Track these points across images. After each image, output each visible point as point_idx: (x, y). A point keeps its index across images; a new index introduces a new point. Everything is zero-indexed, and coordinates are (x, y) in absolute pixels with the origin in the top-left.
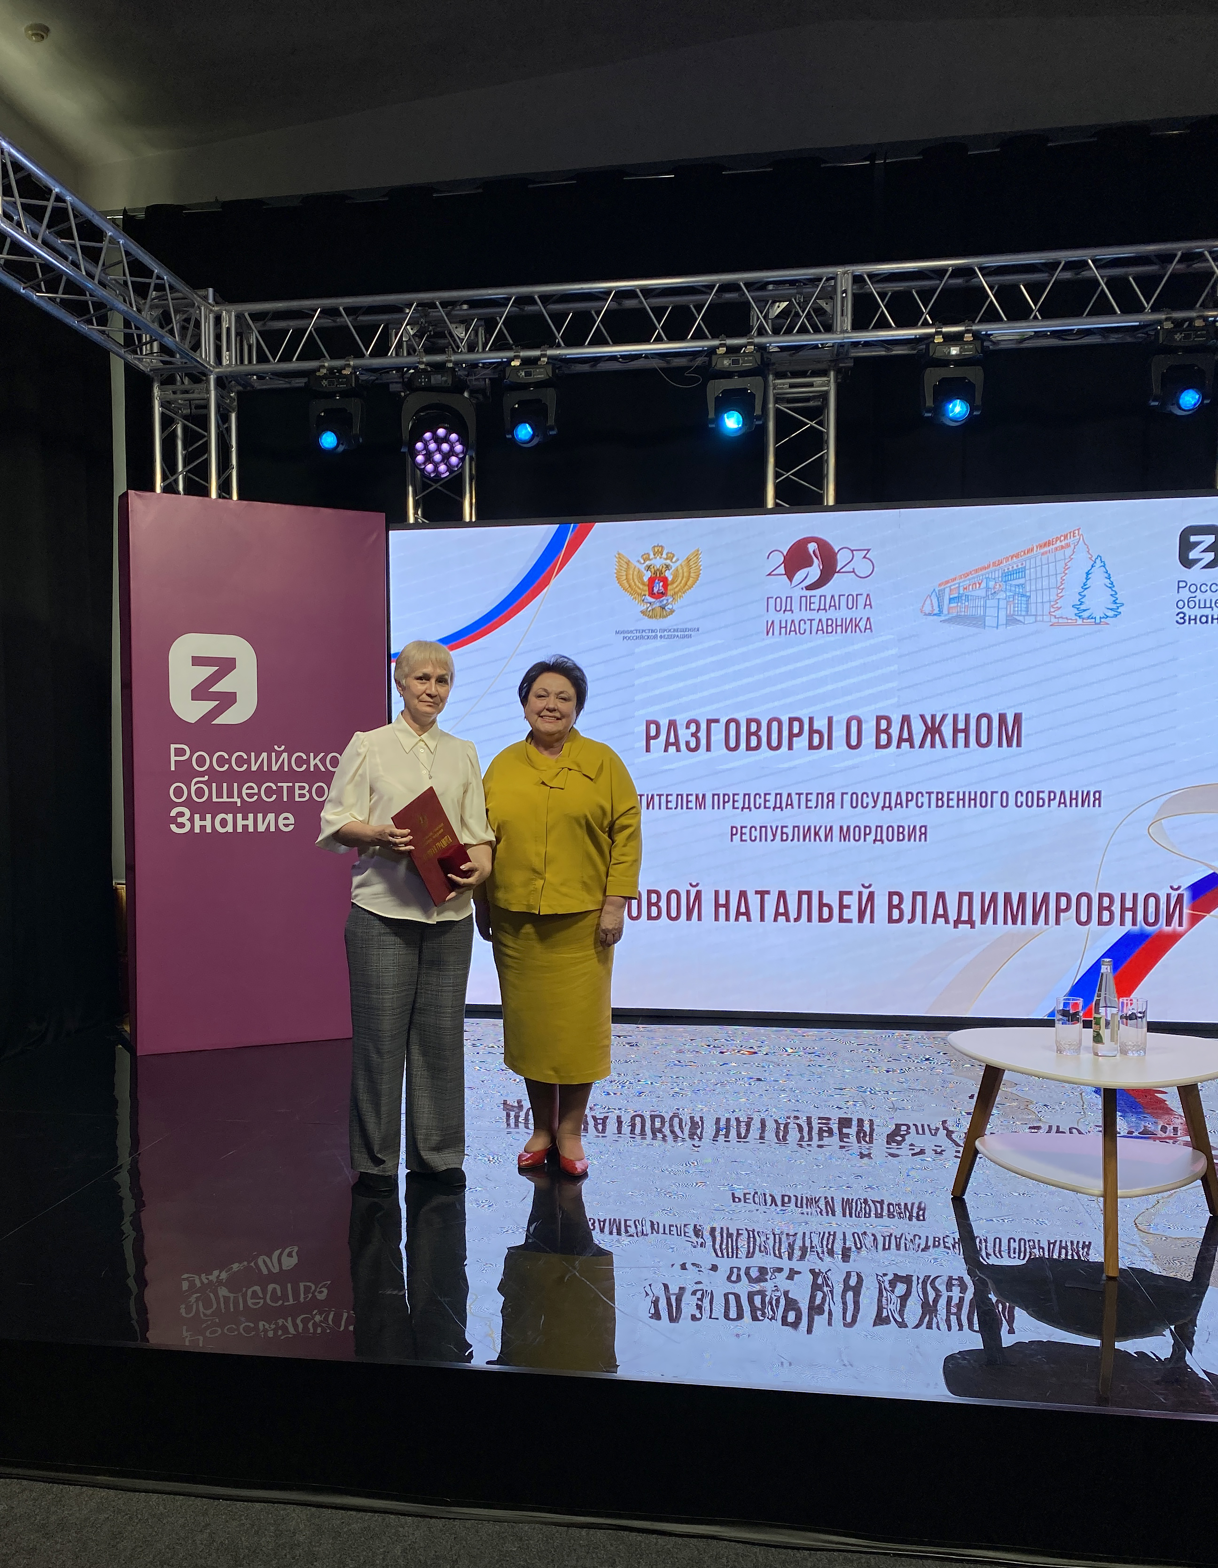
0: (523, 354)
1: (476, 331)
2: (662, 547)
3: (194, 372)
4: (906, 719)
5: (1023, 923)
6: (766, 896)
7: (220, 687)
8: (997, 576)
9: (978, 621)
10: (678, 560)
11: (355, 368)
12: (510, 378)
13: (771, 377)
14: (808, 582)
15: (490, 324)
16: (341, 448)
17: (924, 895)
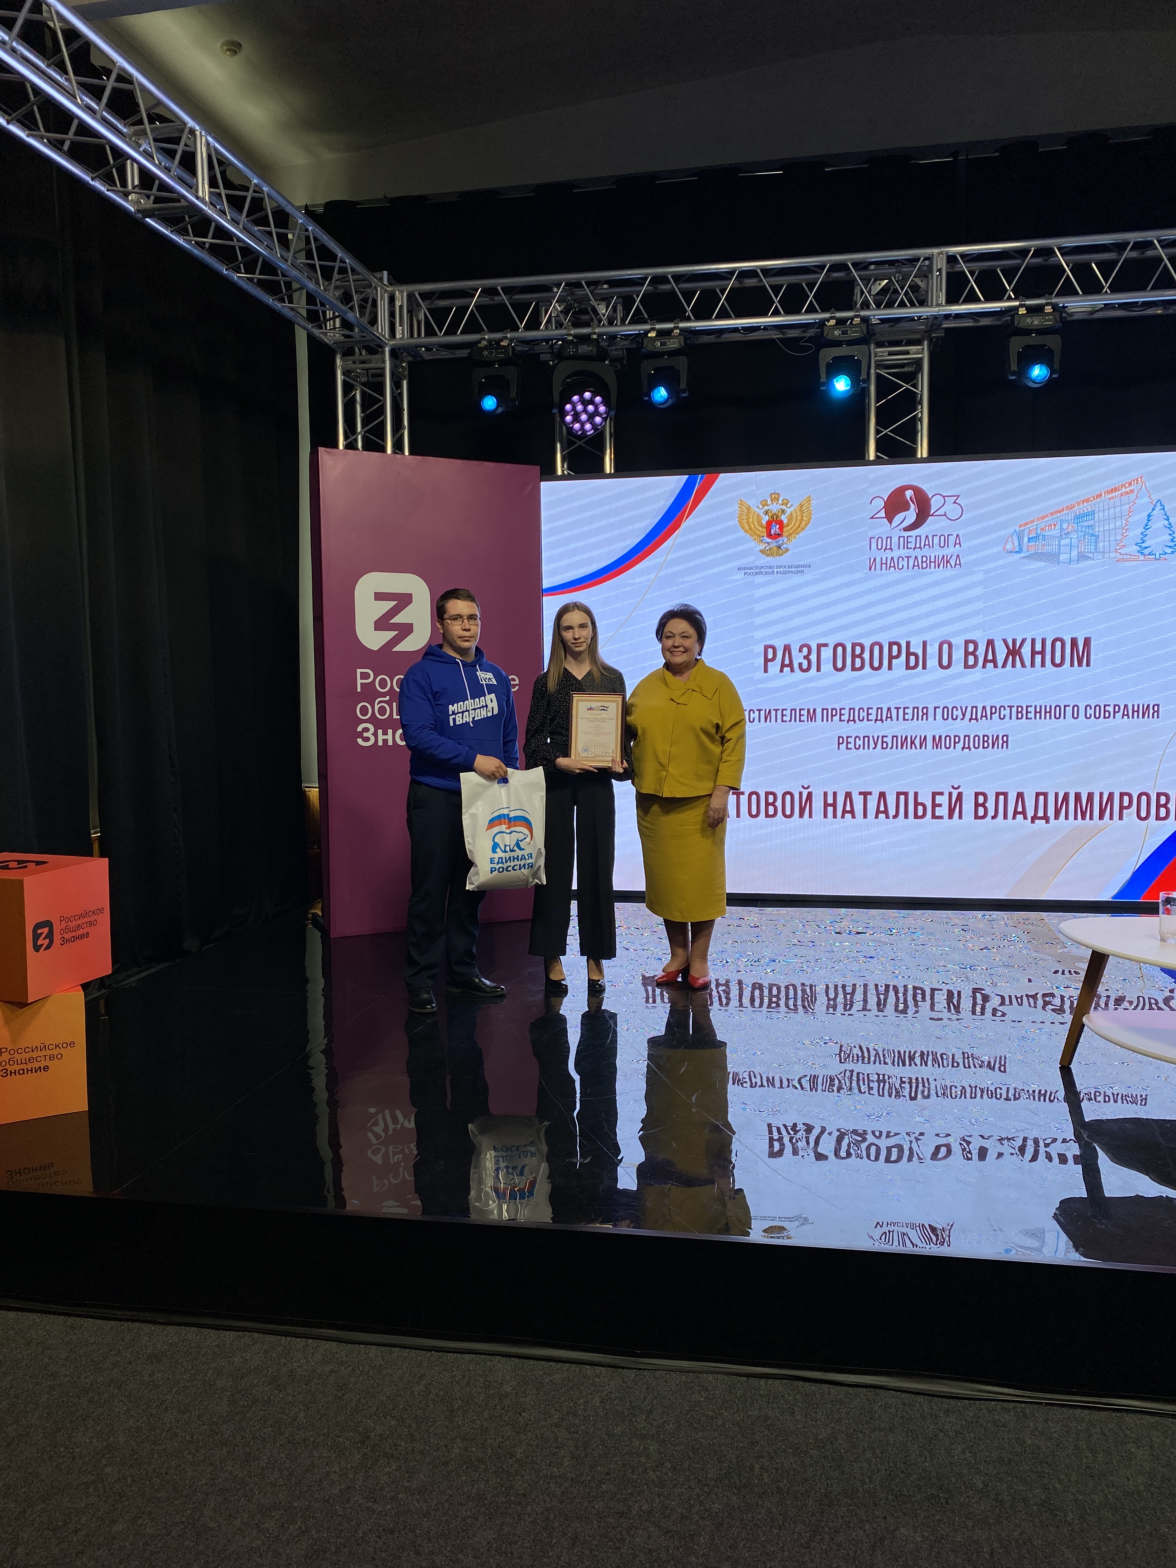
0: (658, 326)
1: (615, 309)
2: (778, 494)
3: (372, 345)
4: (990, 643)
5: (1091, 818)
6: (868, 796)
7: (399, 619)
8: (1070, 518)
9: (1052, 557)
10: (792, 505)
11: (511, 340)
12: (648, 347)
13: (872, 346)
14: (906, 524)
15: (628, 302)
16: (500, 410)
17: (1005, 795)
